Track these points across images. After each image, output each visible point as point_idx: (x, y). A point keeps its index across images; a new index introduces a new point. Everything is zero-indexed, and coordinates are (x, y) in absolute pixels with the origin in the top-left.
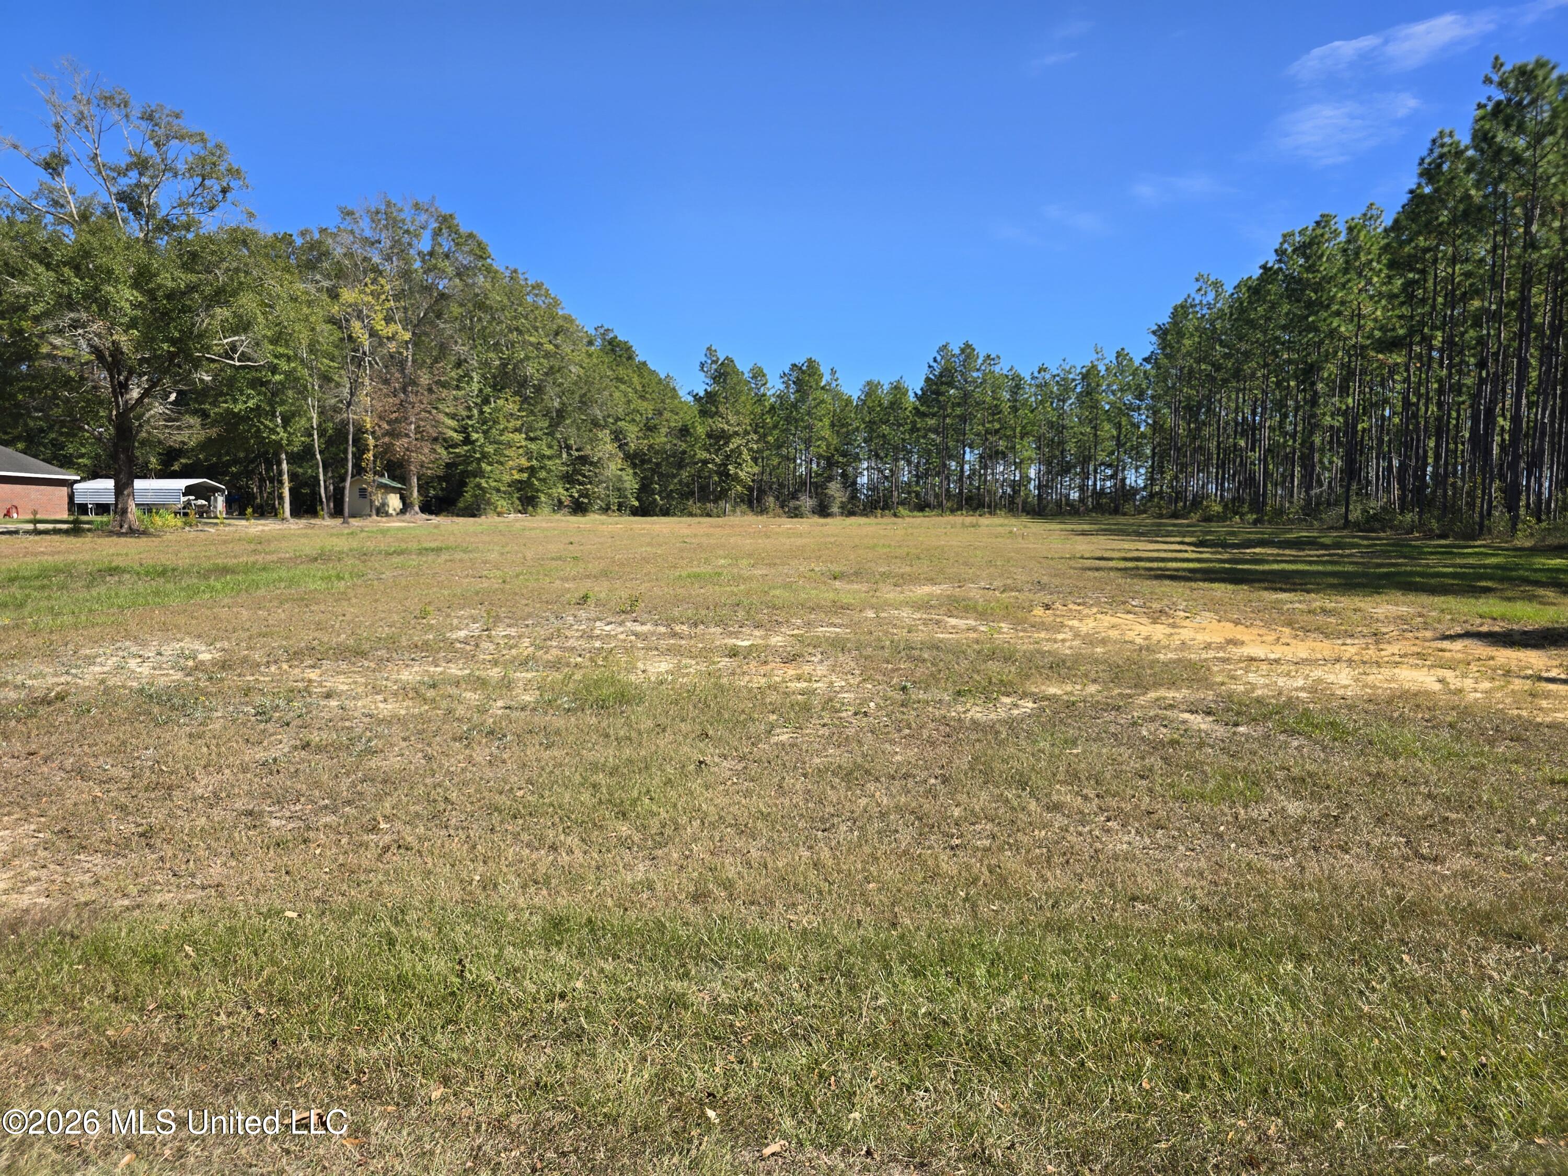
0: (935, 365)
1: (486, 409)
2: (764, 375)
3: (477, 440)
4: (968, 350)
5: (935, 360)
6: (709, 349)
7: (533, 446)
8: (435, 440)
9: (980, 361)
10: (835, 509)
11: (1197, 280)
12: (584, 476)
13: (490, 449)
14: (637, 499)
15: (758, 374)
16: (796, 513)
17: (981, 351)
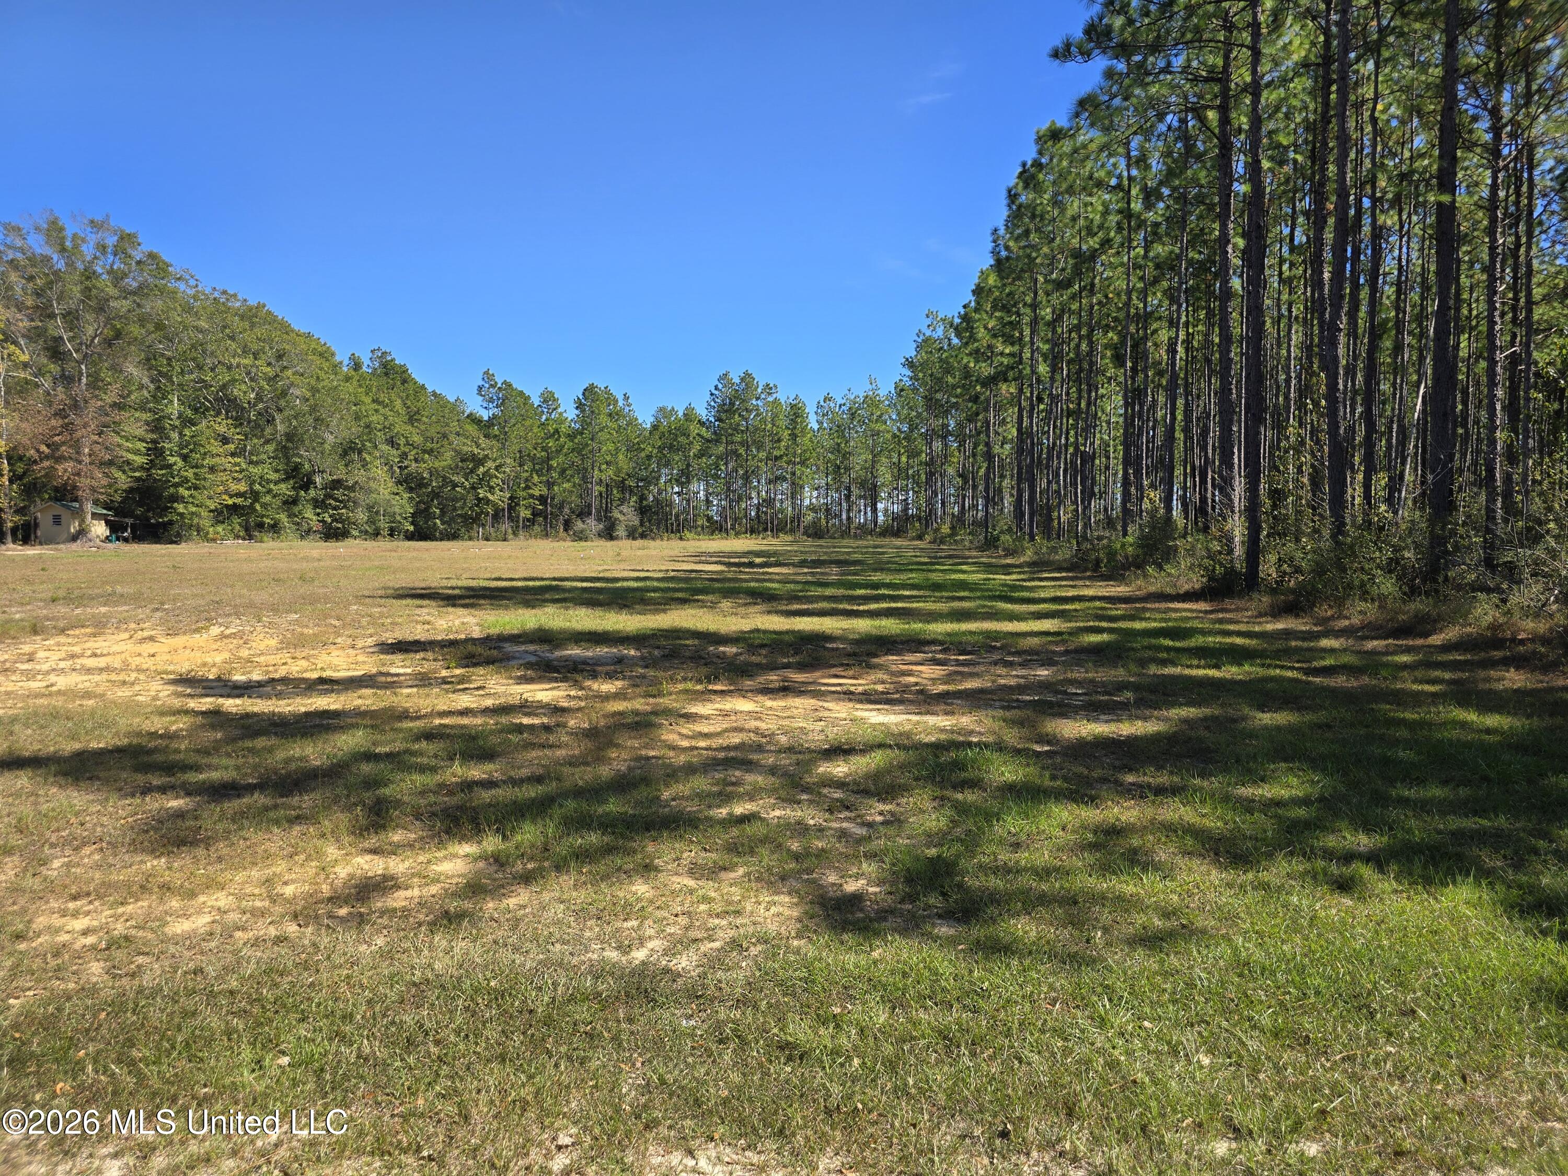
0: (716, 392)
1: (187, 432)
2: (555, 400)
3: (175, 464)
4: (747, 378)
5: (716, 388)
6: (487, 373)
7: (254, 470)
8: (111, 463)
9: (759, 390)
10: (621, 531)
11: (928, 316)
12: (337, 500)
13: (190, 474)
14: (412, 523)
15: (549, 398)
16: (580, 537)
17: (761, 380)
